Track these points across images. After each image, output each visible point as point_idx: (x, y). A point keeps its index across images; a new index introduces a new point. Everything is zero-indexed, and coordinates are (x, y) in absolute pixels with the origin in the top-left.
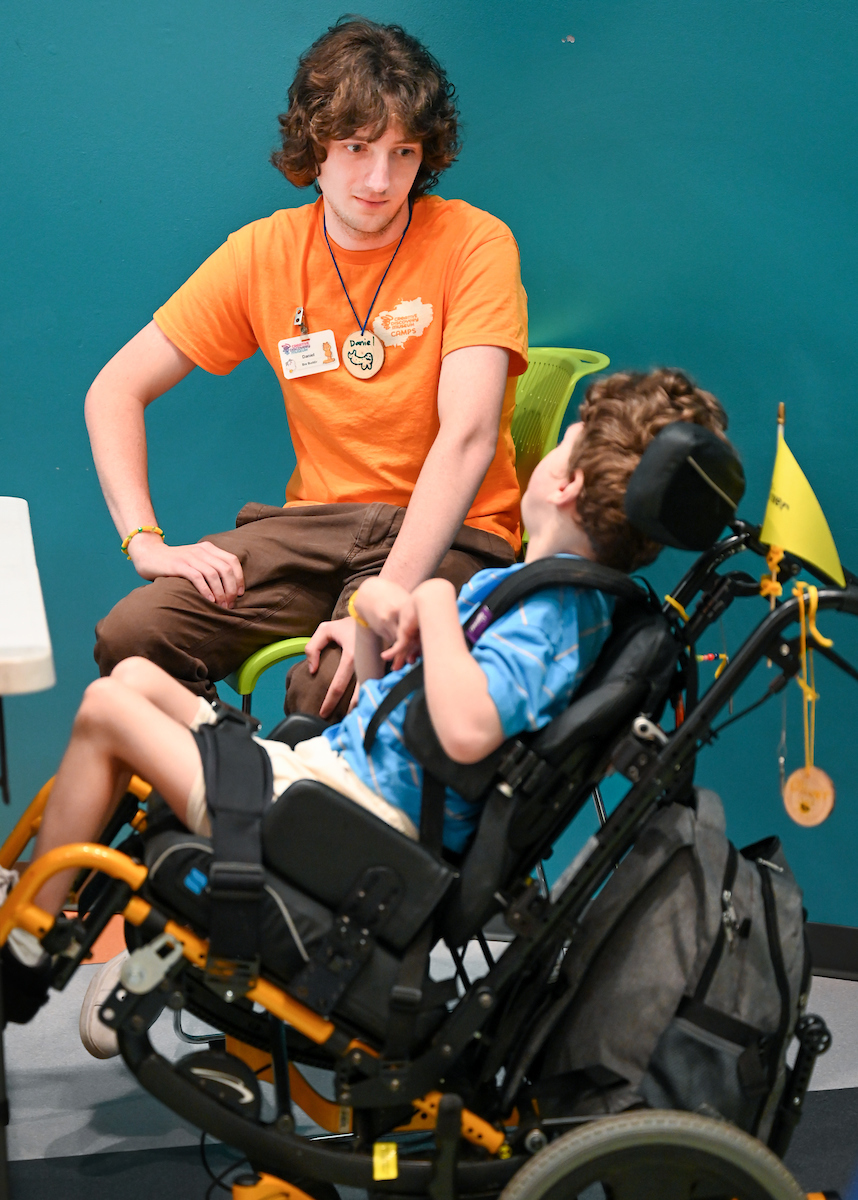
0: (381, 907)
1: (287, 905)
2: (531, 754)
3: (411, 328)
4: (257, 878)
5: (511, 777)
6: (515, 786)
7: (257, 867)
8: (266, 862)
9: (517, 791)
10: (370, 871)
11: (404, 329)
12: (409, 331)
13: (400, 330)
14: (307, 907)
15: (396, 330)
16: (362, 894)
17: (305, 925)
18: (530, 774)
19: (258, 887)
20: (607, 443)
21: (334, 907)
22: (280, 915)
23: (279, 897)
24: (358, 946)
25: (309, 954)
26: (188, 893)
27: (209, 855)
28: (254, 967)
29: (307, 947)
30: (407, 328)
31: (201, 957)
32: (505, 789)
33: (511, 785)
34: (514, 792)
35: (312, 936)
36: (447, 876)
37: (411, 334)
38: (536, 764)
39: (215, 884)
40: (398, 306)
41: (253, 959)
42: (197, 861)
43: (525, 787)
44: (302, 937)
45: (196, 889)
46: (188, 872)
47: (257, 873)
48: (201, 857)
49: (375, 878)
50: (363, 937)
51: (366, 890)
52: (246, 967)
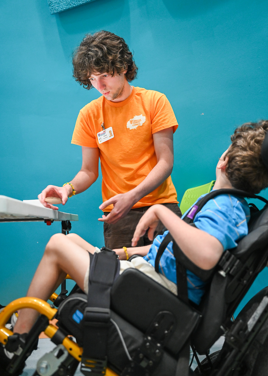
0: (166, 332)
1: (121, 330)
2: (233, 256)
3: (139, 123)
4: (107, 315)
5: (225, 268)
6: (227, 271)
7: (108, 310)
8: (112, 308)
9: (228, 274)
10: (161, 313)
11: (136, 124)
12: (138, 124)
13: (135, 124)
14: (131, 331)
15: (134, 124)
16: (157, 325)
17: (129, 341)
18: (233, 265)
19: (107, 321)
20: (238, 146)
21: (144, 331)
22: (118, 335)
23: (118, 324)
24: (155, 353)
25: (131, 357)
26: (74, 322)
27: (85, 303)
28: (104, 363)
29: (130, 353)
30: (138, 123)
31: (80, 356)
32: (222, 273)
33: (225, 271)
34: (226, 274)
35: (133, 347)
36: (196, 316)
37: (139, 125)
38: (236, 261)
39: (86, 319)
40: (134, 117)
41: (104, 359)
42: (79, 306)
43: (231, 272)
44: (128, 347)
45: (78, 321)
46: (75, 312)
47: (107, 313)
48: (82, 304)
49: (163, 316)
50: (158, 348)
51: (159, 323)
52: (100, 363)
